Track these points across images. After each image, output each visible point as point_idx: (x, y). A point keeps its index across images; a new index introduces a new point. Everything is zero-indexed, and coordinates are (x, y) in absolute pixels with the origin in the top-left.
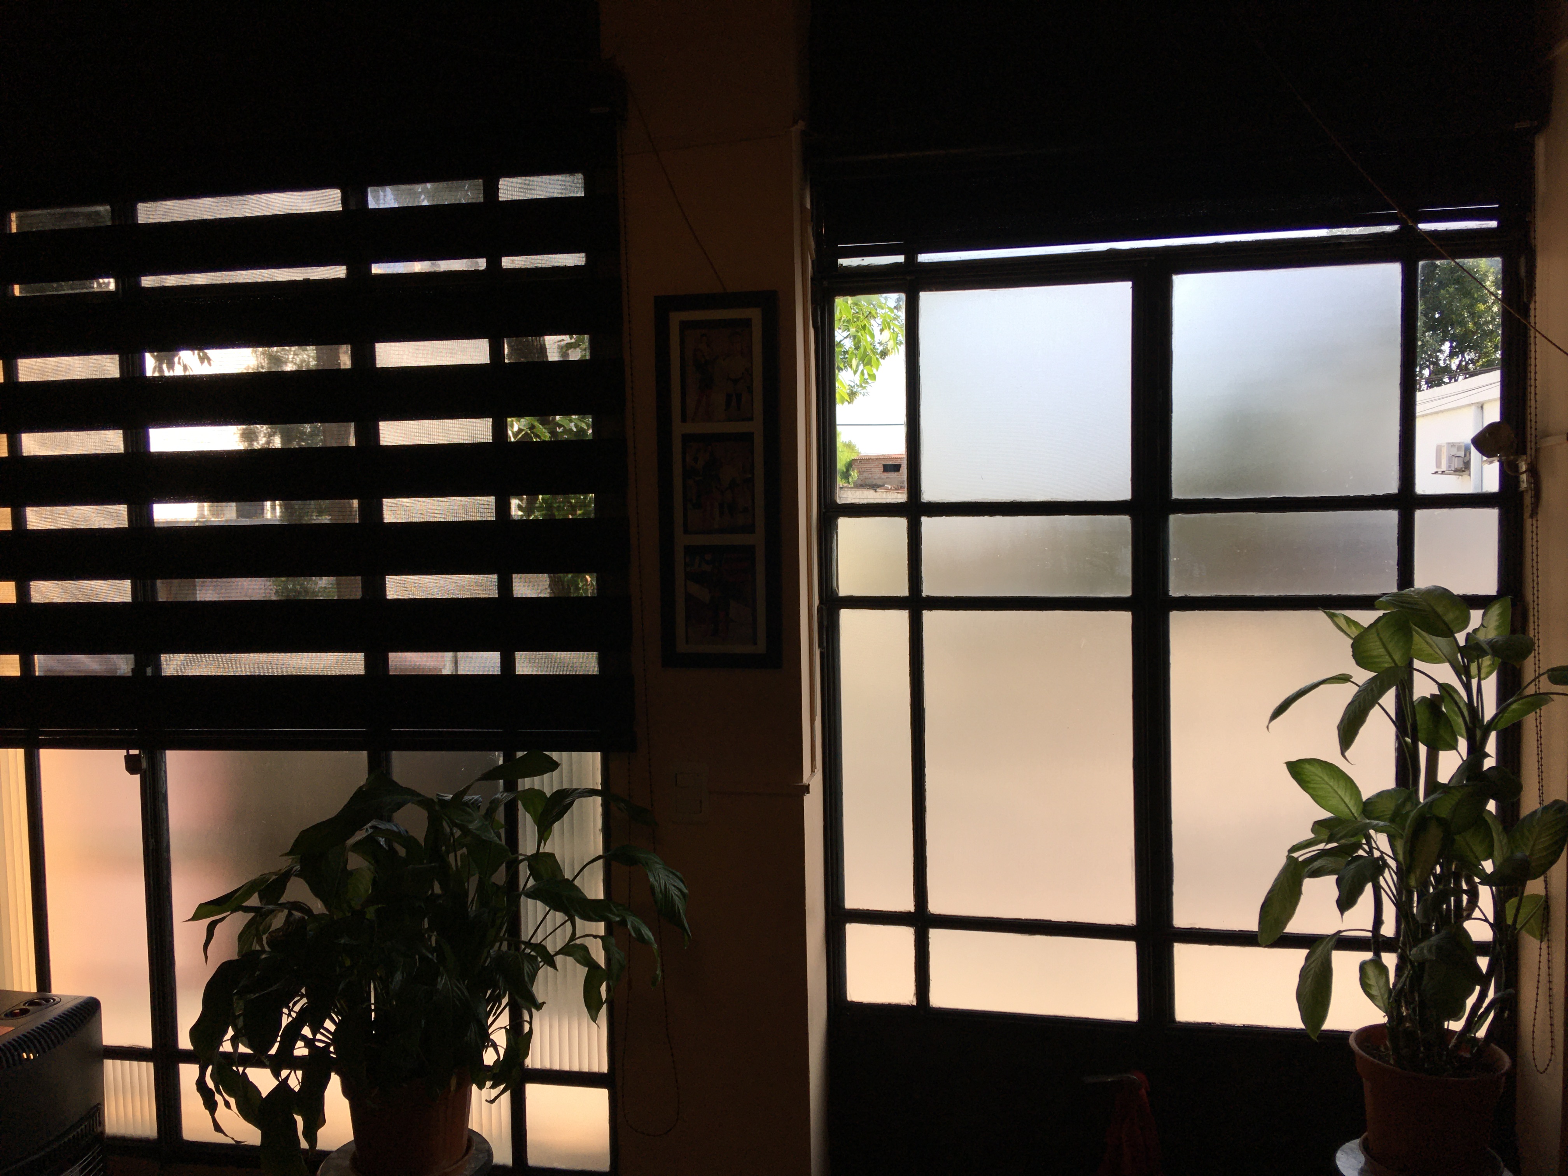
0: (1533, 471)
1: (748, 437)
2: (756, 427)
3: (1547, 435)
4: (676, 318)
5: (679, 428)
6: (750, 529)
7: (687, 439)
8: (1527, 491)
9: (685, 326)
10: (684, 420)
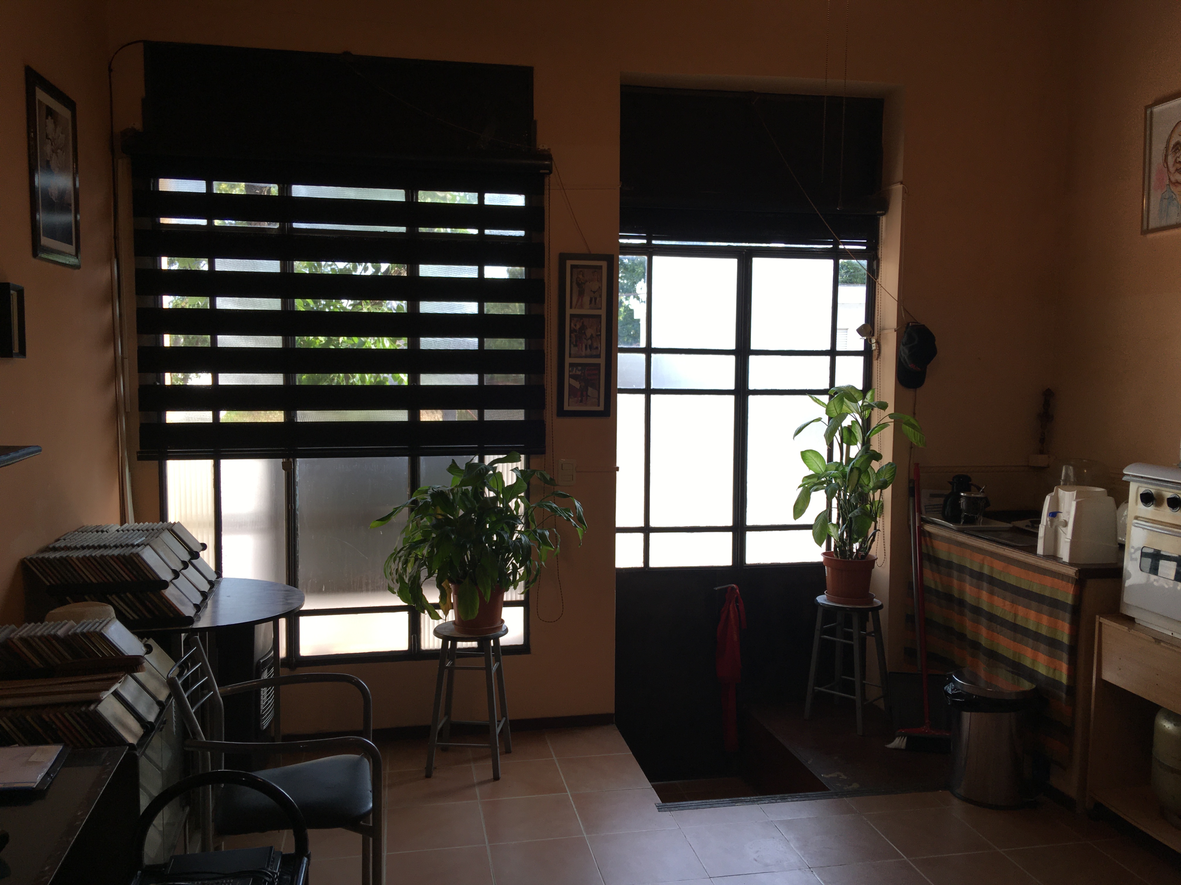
0: (878, 343)
1: (599, 316)
2: (603, 312)
3: (884, 329)
4: (569, 263)
5: (569, 312)
6: (598, 356)
7: (572, 316)
8: (875, 350)
9: (573, 267)
10: (571, 307)
